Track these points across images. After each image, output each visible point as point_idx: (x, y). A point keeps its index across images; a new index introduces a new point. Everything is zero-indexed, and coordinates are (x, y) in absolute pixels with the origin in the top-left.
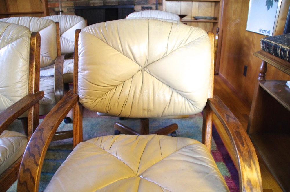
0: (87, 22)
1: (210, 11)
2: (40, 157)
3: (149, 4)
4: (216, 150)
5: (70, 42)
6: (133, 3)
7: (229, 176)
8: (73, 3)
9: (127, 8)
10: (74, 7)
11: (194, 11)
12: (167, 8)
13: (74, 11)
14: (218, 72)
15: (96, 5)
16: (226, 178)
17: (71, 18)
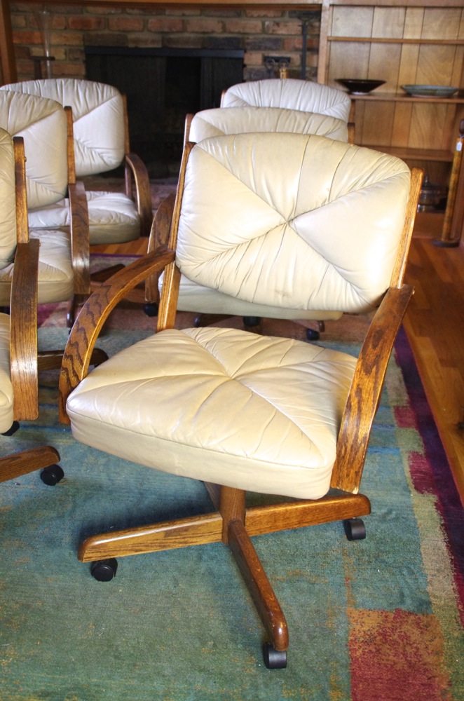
0: (126, 102)
1: (449, 69)
2: (100, 316)
3: (284, 48)
4: (406, 407)
5: (85, 148)
6: (241, 46)
7: (421, 451)
8: (80, 35)
9: (226, 58)
10: (82, 48)
11: (404, 70)
12: (331, 62)
13: (83, 57)
14: (460, 239)
15: (142, 46)
16: (413, 455)
17: (89, 89)
